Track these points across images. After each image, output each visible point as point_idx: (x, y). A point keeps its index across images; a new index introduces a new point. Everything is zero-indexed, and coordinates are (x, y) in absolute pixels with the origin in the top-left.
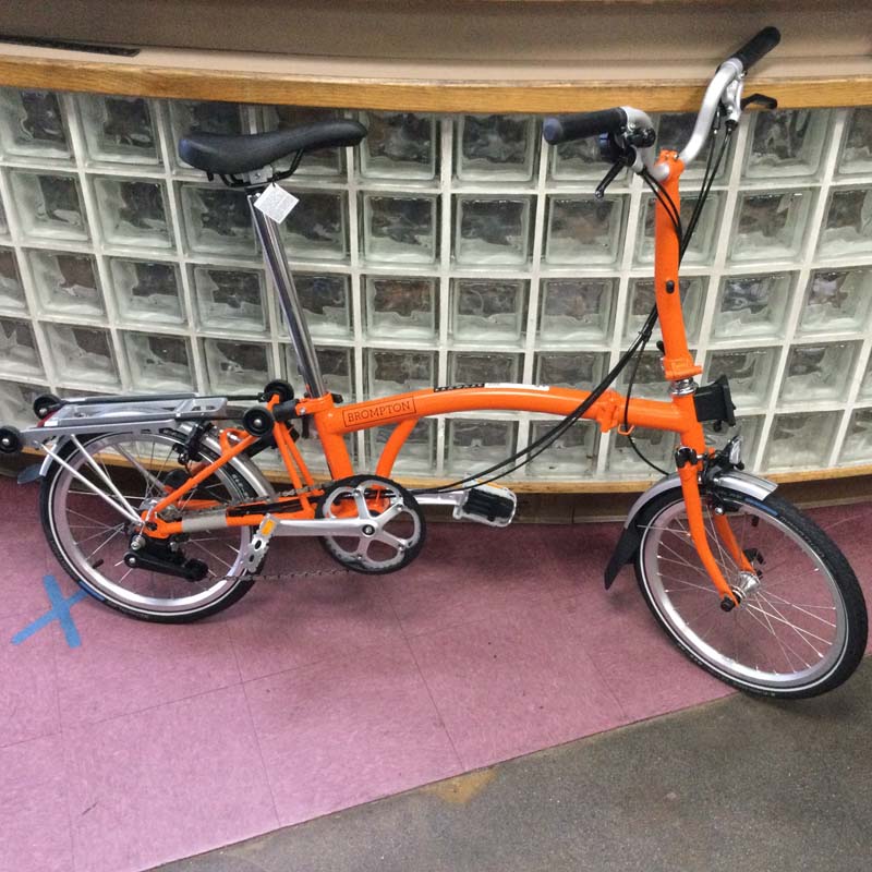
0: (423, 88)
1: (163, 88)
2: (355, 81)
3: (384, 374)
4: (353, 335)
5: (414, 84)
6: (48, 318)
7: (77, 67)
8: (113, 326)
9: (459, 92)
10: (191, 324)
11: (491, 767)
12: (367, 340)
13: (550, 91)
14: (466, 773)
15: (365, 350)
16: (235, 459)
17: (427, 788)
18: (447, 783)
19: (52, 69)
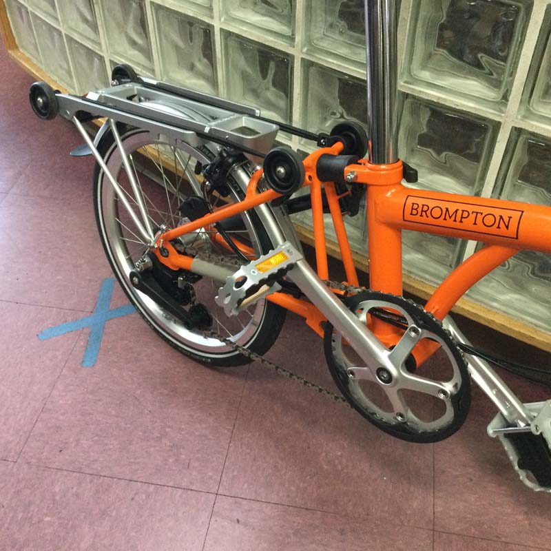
3: (534, 175)
4: (506, 105)
12: (525, 117)
15: (518, 131)
16: (263, 207)
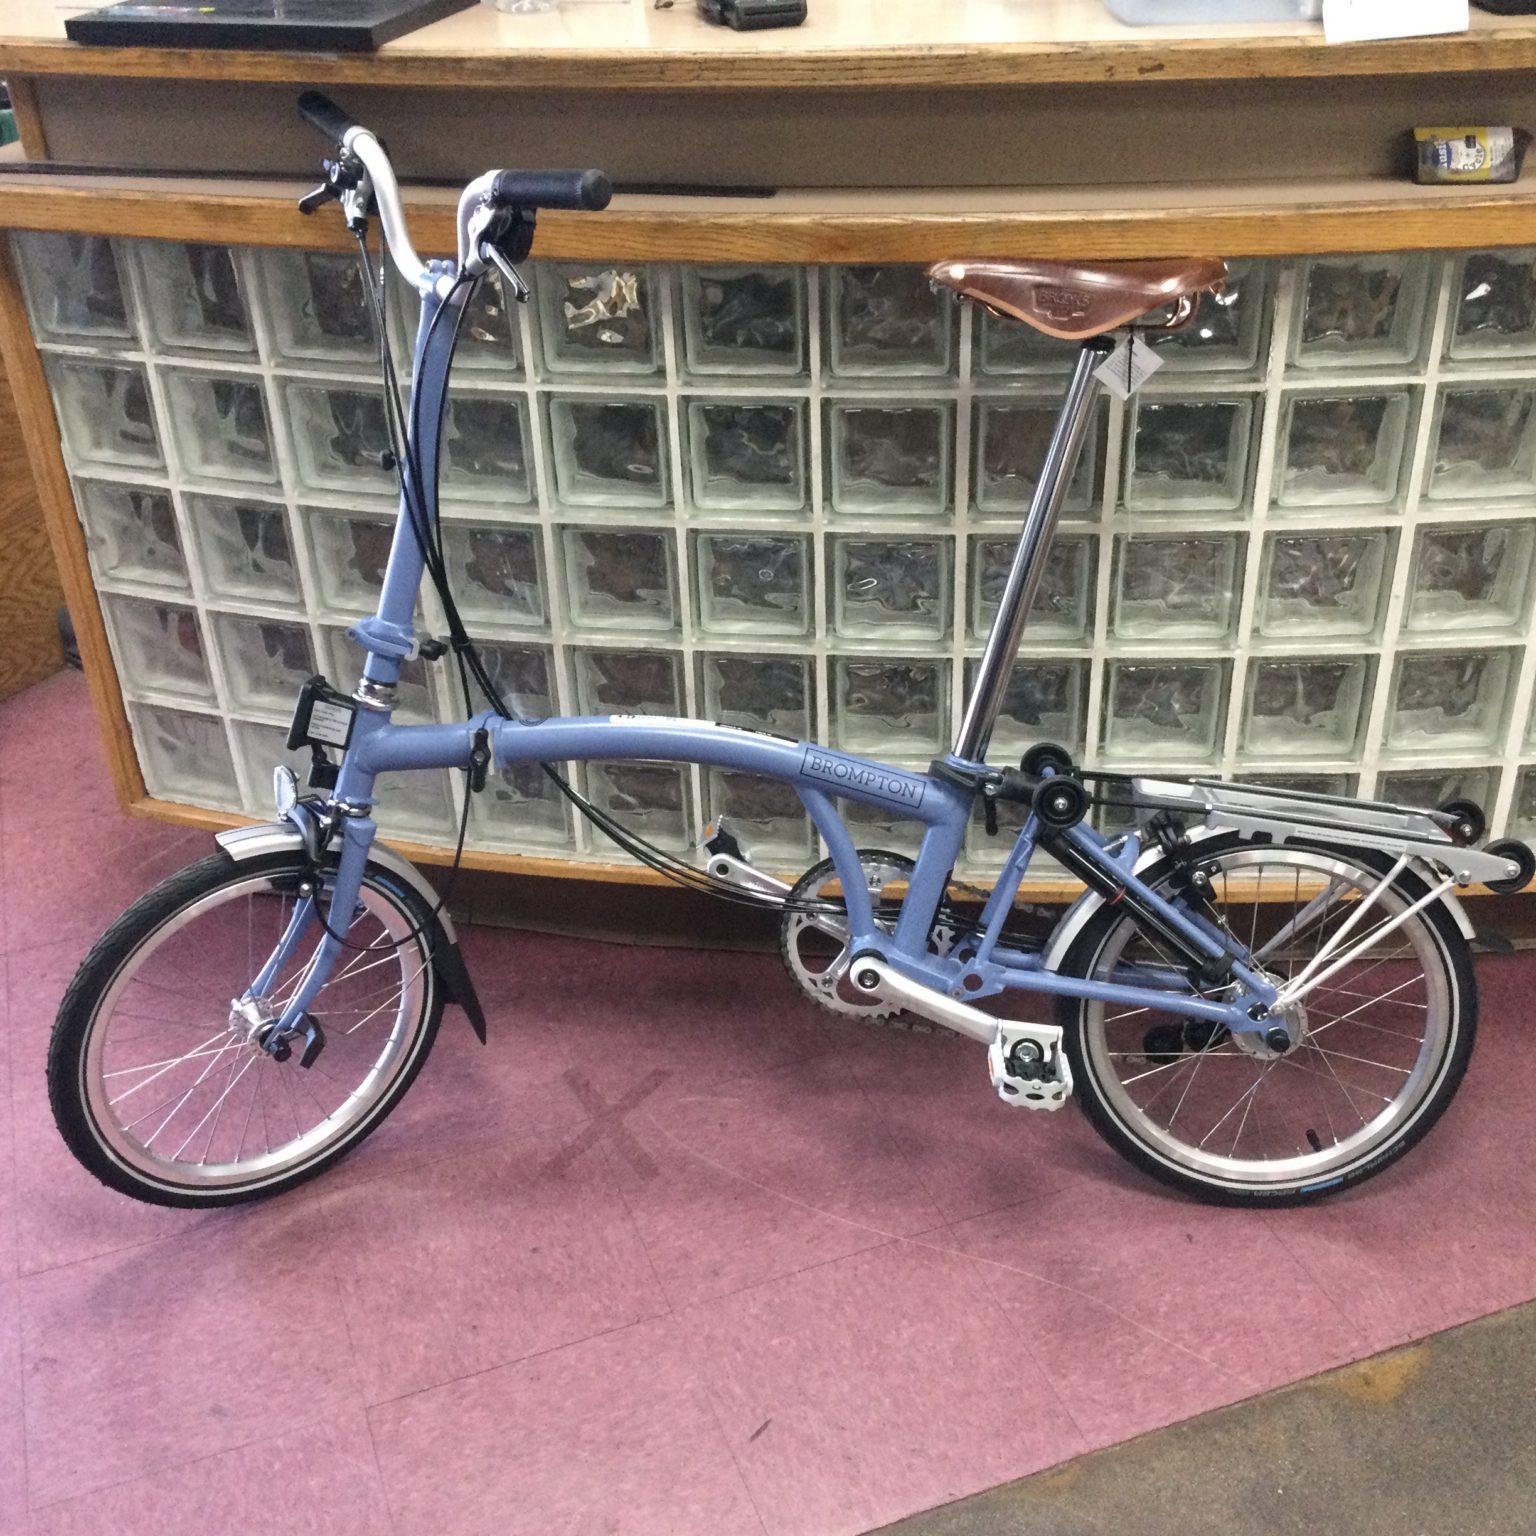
0: (1272, 219)
1: (842, 248)
2: (1161, 215)
5: (1259, 214)
6: (581, 640)
7: (704, 223)
8: (689, 645)
9: (1330, 222)
10: (820, 633)
11: (1418, 1343)
12: (1113, 646)
13: (1477, 213)
14: (1379, 1354)
17: (1320, 1381)
18: (1349, 1371)
19: (663, 227)
